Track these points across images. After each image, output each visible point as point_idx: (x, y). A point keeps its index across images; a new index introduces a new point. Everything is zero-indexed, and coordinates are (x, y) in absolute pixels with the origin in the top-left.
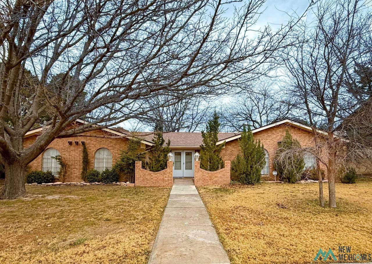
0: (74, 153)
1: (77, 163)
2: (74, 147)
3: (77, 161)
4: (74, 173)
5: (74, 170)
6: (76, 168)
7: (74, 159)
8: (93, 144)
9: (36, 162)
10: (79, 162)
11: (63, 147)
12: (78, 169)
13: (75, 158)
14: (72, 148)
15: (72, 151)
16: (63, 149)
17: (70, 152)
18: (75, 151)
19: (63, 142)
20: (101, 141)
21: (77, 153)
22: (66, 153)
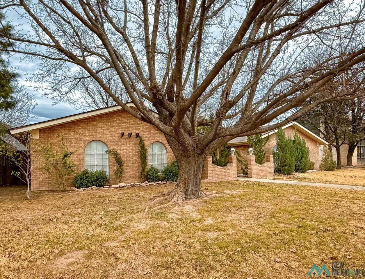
0: (126, 147)
1: (129, 160)
2: (126, 140)
3: (130, 157)
4: (127, 172)
5: (127, 168)
6: (129, 166)
7: (126, 155)
8: (147, 137)
9: (77, 159)
10: (133, 159)
11: (111, 139)
12: (132, 167)
13: (127, 153)
14: (123, 141)
15: (123, 144)
16: (112, 142)
17: (120, 146)
18: (126, 144)
19: (112, 132)
20: (155, 133)
21: (129, 147)
22: (115, 147)
